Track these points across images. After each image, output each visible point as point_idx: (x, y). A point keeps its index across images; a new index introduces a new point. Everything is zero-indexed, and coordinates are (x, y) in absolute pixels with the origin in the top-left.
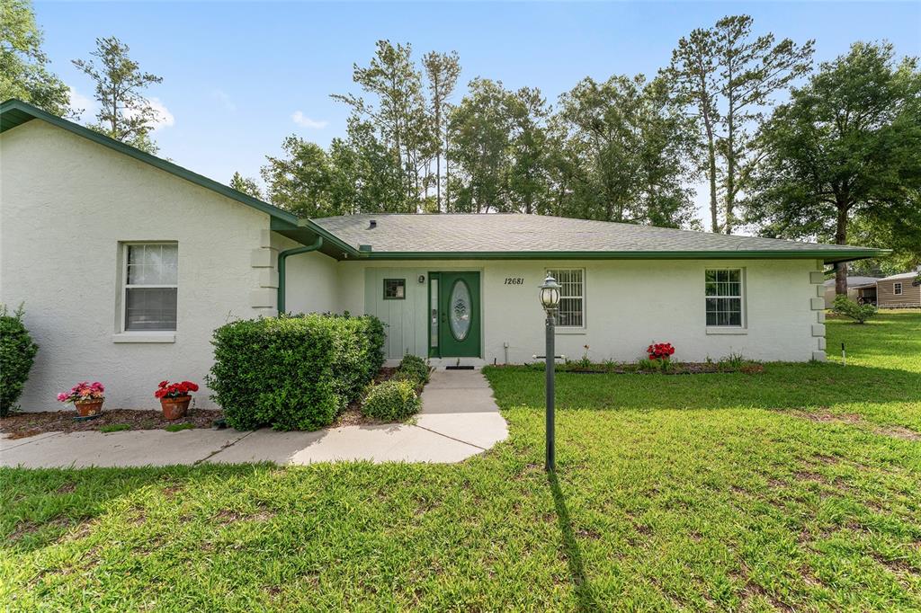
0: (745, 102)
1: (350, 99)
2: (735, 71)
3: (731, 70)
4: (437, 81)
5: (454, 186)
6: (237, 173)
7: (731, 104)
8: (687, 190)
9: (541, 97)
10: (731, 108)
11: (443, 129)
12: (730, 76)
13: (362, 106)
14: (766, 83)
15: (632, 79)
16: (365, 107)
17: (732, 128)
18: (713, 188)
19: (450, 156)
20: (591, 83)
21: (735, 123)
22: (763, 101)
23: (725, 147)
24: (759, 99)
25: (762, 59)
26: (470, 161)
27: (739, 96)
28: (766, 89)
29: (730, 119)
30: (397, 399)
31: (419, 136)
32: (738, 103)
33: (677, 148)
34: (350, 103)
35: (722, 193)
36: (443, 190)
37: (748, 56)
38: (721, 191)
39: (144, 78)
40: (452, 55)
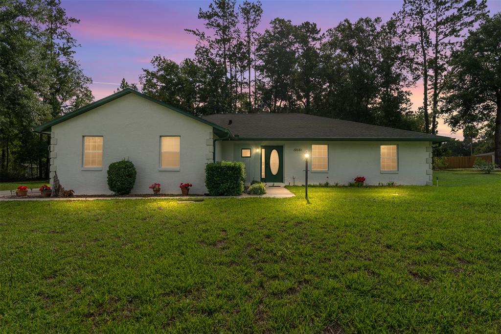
0: (446, 35)
1: (197, 32)
2: (439, 16)
3: (437, 15)
4: (248, 19)
5: (260, 87)
6: (124, 79)
7: (437, 37)
8: (406, 92)
9: (318, 28)
10: (437, 39)
11: (253, 48)
12: (437, 19)
13: (204, 37)
14: (459, 24)
15: (373, 20)
16: (206, 37)
17: (437, 52)
18: (426, 89)
19: (257, 68)
20: (348, 23)
21: (439, 48)
22: (458, 34)
23: (433, 64)
24: (455, 34)
25: (457, 10)
26: (271, 72)
27: (442, 32)
28: (459, 28)
29: (437, 45)
30: (260, 188)
31: (240, 56)
32: (441, 36)
33: (402, 64)
34: (197, 35)
35: (431, 93)
36: (252, 89)
37: (449, 7)
38: (431, 91)
39: (69, 20)
40: (257, 4)
